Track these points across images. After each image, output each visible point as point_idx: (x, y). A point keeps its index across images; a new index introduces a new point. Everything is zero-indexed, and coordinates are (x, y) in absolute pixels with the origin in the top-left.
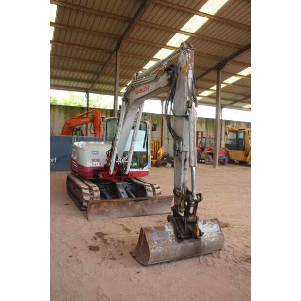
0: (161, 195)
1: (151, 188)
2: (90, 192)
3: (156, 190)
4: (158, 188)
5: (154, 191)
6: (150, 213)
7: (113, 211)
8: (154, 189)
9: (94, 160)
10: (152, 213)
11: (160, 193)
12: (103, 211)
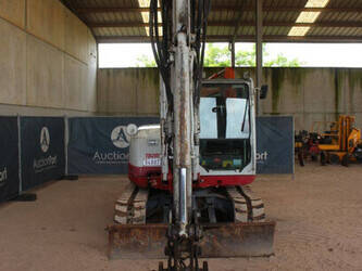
0: (263, 221)
1: (244, 207)
2: (128, 209)
3: (254, 210)
4: (261, 206)
5: (250, 213)
6: (225, 253)
7: (154, 245)
8: (250, 208)
9: (149, 156)
10: (231, 254)
11: (262, 216)
12: (136, 245)
